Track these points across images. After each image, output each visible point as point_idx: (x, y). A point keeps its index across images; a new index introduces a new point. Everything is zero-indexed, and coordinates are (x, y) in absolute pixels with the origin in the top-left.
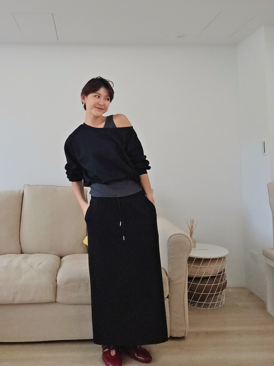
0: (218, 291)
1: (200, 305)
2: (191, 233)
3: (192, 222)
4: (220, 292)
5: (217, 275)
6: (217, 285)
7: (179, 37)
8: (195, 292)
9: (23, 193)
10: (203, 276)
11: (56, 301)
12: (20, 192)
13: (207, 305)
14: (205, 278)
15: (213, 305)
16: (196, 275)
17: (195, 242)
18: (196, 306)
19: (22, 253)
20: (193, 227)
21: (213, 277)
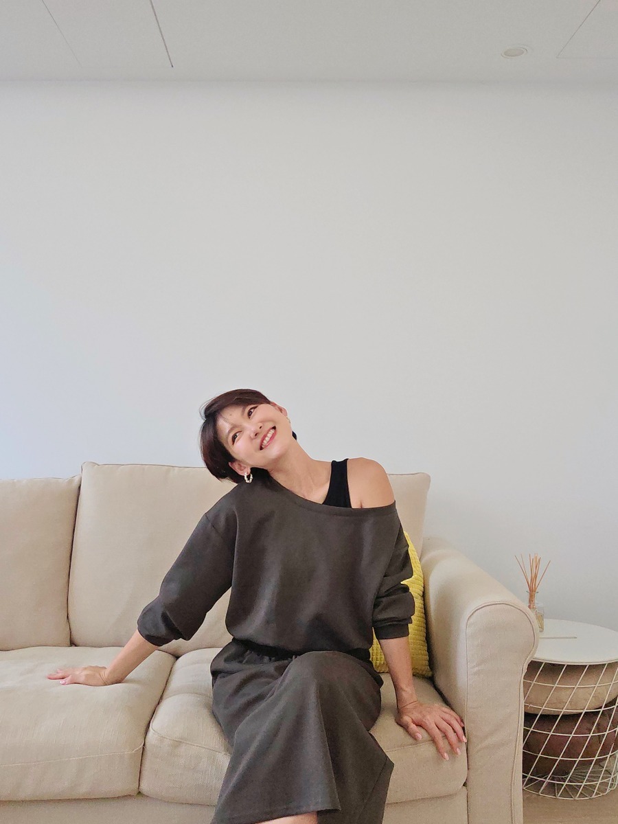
0: (605, 751)
1: (552, 788)
2: (532, 592)
3: (536, 563)
4: (610, 754)
5: (603, 709)
6: (600, 737)
7: (508, 54)
8: (540, 755)
9: (80, 487)
10: (565, 710)
11: (139, 793)
12: (71, 481)
13: (574, 790)
14: (570, 718)
15: (589, 790)
16: (544, 709)
17: (540, 617)
18: (540, 792)
19: (72, 643)
20: (536, 577)
21: (590, 716)
